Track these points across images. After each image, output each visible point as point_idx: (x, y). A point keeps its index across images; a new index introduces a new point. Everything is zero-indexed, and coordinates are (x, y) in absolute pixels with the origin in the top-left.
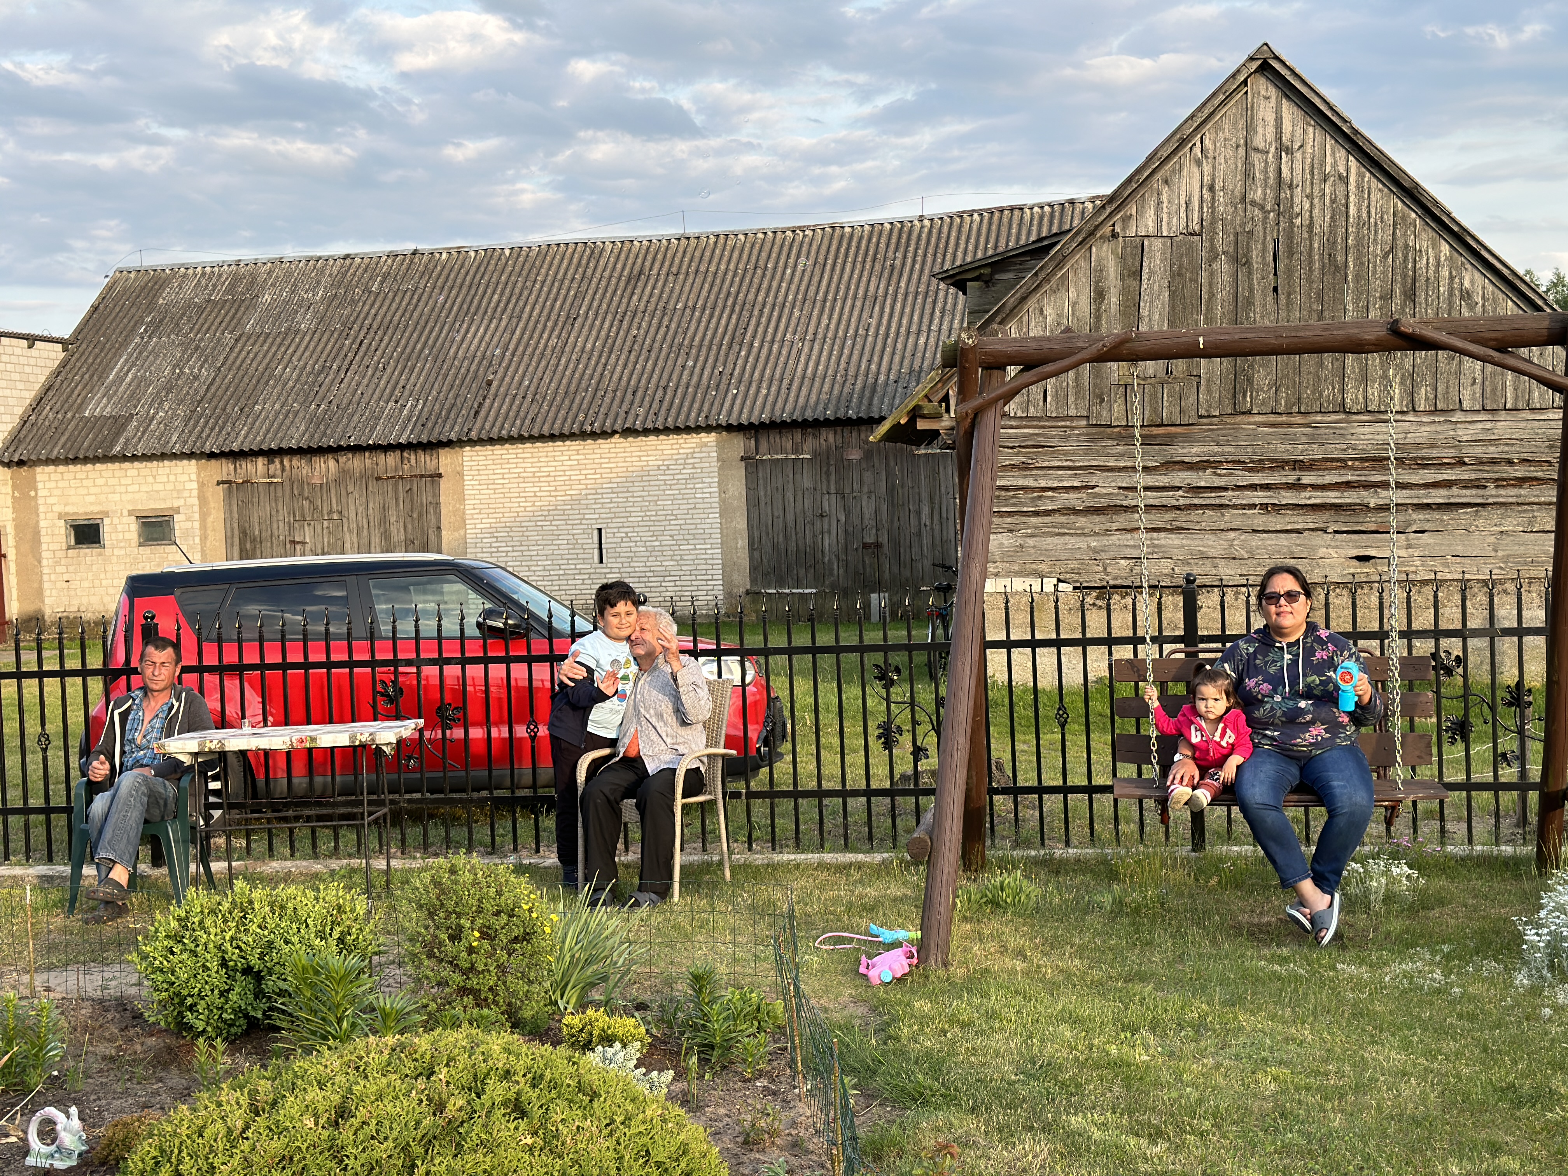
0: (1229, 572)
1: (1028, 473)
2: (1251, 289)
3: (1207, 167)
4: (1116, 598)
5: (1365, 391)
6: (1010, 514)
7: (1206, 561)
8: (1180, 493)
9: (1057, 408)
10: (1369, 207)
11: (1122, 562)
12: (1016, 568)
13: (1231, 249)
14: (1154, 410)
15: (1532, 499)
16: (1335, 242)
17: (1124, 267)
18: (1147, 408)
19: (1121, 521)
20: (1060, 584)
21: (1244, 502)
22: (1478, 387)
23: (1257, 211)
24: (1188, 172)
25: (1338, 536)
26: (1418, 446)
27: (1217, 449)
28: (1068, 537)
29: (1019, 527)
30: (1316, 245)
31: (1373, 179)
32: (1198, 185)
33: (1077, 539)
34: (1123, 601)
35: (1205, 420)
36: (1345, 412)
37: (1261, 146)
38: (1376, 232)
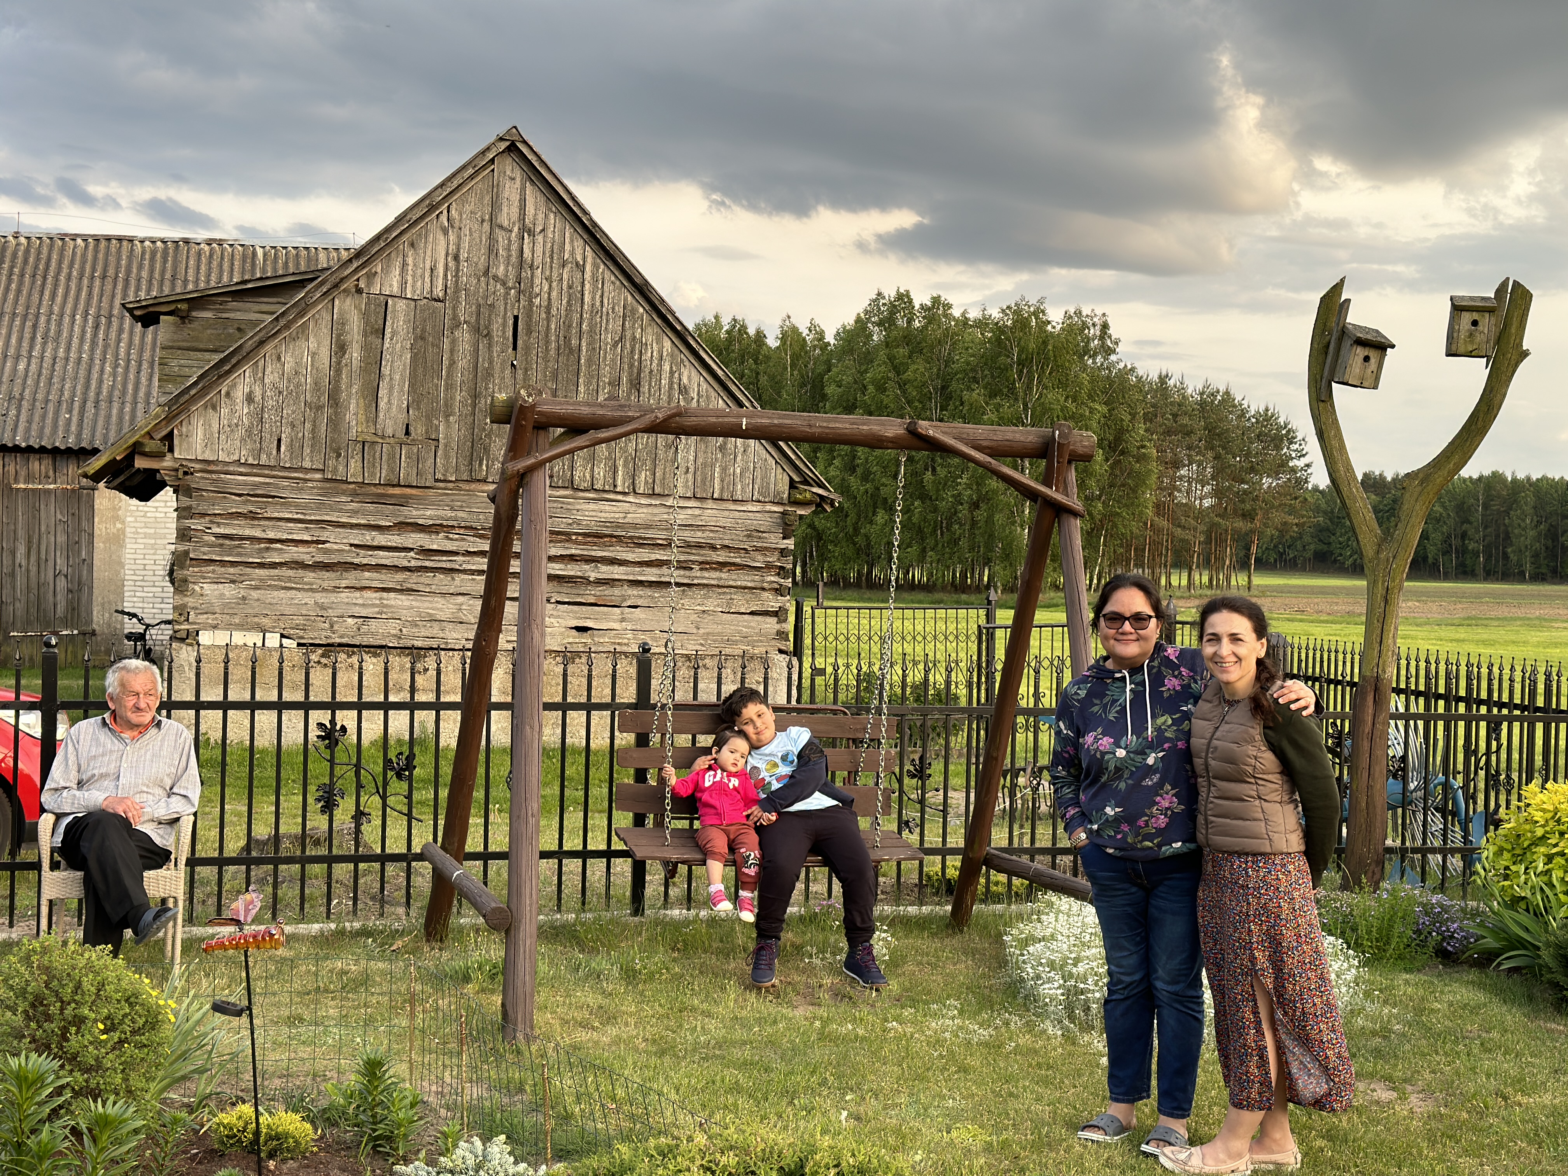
0: (455, 635)
1: (256, 522)
2: (491, 362)
3: (452, 237)
4: (342, 656)
5: (592, 470)
6: (233, 564)
7: (435, 624)
8: (412, 554)
9: (291, 459)
10: (602, 296)
11: (350, 620)
12: (237, 621)
13: (473, 320)
14: (391, 470)
15: (731, 583)
16: (570, 326)
17: (367, 323)
18: (384, 467)
19: (351, 578)
20: (284, 641)
21: (474, 568)
22: (690, 476)
23: (499, 286)
24: (435, 239)
25: (560, 606)
26: (635, 526)
27: (450, 514)
28: (294, 592)
29: (242, 578)
30: (553, 327)
31: (607, 271)
32: (443, 253)
33: (305, 594)
34: (350, 660)
35: (441, 485)
36: (573, 488)
37: (505, 224)
38: (607, 321)
